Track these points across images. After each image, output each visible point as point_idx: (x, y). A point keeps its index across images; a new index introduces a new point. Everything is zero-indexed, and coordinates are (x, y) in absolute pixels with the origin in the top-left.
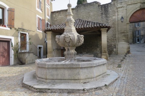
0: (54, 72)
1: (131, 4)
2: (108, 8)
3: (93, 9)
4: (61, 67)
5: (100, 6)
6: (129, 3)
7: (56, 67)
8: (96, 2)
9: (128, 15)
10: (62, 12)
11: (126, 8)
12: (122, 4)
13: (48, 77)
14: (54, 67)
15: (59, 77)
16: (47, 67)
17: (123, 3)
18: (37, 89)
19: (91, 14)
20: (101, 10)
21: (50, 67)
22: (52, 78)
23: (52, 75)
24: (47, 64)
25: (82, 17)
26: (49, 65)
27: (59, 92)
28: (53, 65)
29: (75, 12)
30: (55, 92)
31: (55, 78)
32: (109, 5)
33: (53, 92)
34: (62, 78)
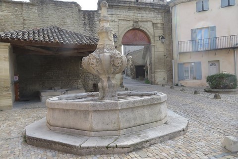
0: (130, 115)
1: (124, 20)
2: (93, 18)
3: (71, 14)
4: (140, 105)
5: (82, 12)
6: (121, 17)
7: (134, 106)
8: (75, 3)
9: (120, 33)
10: (4, 4)
11: (117, 24)
12: (112, 17)
13: (122, 126)
14: (131, 106)
15: (138, 122)
16: (120, 108)
17: (114, 16)
18: (129, 147)
19: (68, 21)
20: (83, 19)
21: (124, 107)
22: (127, 125)
23: (128, 121)
24: (120, 103)
25: (52, 23)
26: (122, 104)
27: (159, 141)
28: (129, 103)
29: (36, 11)
30: (155, 143)
31: (133, 123)
32: (96, 13)
33: (152, 145)
34: (142, 123)
